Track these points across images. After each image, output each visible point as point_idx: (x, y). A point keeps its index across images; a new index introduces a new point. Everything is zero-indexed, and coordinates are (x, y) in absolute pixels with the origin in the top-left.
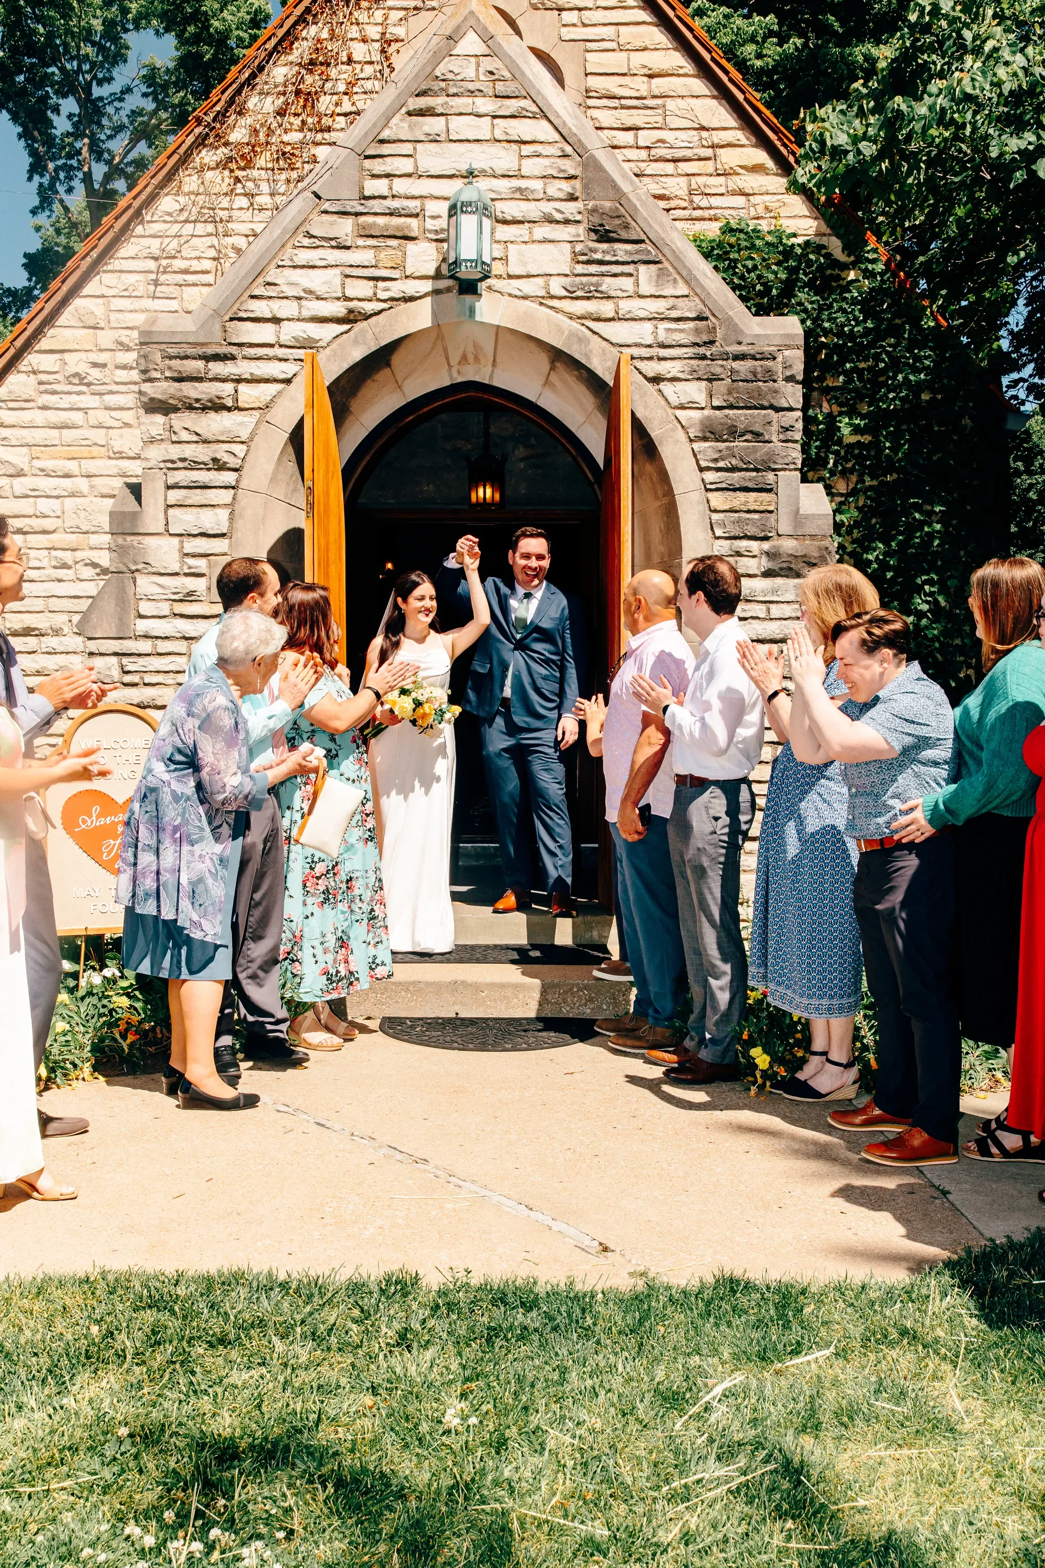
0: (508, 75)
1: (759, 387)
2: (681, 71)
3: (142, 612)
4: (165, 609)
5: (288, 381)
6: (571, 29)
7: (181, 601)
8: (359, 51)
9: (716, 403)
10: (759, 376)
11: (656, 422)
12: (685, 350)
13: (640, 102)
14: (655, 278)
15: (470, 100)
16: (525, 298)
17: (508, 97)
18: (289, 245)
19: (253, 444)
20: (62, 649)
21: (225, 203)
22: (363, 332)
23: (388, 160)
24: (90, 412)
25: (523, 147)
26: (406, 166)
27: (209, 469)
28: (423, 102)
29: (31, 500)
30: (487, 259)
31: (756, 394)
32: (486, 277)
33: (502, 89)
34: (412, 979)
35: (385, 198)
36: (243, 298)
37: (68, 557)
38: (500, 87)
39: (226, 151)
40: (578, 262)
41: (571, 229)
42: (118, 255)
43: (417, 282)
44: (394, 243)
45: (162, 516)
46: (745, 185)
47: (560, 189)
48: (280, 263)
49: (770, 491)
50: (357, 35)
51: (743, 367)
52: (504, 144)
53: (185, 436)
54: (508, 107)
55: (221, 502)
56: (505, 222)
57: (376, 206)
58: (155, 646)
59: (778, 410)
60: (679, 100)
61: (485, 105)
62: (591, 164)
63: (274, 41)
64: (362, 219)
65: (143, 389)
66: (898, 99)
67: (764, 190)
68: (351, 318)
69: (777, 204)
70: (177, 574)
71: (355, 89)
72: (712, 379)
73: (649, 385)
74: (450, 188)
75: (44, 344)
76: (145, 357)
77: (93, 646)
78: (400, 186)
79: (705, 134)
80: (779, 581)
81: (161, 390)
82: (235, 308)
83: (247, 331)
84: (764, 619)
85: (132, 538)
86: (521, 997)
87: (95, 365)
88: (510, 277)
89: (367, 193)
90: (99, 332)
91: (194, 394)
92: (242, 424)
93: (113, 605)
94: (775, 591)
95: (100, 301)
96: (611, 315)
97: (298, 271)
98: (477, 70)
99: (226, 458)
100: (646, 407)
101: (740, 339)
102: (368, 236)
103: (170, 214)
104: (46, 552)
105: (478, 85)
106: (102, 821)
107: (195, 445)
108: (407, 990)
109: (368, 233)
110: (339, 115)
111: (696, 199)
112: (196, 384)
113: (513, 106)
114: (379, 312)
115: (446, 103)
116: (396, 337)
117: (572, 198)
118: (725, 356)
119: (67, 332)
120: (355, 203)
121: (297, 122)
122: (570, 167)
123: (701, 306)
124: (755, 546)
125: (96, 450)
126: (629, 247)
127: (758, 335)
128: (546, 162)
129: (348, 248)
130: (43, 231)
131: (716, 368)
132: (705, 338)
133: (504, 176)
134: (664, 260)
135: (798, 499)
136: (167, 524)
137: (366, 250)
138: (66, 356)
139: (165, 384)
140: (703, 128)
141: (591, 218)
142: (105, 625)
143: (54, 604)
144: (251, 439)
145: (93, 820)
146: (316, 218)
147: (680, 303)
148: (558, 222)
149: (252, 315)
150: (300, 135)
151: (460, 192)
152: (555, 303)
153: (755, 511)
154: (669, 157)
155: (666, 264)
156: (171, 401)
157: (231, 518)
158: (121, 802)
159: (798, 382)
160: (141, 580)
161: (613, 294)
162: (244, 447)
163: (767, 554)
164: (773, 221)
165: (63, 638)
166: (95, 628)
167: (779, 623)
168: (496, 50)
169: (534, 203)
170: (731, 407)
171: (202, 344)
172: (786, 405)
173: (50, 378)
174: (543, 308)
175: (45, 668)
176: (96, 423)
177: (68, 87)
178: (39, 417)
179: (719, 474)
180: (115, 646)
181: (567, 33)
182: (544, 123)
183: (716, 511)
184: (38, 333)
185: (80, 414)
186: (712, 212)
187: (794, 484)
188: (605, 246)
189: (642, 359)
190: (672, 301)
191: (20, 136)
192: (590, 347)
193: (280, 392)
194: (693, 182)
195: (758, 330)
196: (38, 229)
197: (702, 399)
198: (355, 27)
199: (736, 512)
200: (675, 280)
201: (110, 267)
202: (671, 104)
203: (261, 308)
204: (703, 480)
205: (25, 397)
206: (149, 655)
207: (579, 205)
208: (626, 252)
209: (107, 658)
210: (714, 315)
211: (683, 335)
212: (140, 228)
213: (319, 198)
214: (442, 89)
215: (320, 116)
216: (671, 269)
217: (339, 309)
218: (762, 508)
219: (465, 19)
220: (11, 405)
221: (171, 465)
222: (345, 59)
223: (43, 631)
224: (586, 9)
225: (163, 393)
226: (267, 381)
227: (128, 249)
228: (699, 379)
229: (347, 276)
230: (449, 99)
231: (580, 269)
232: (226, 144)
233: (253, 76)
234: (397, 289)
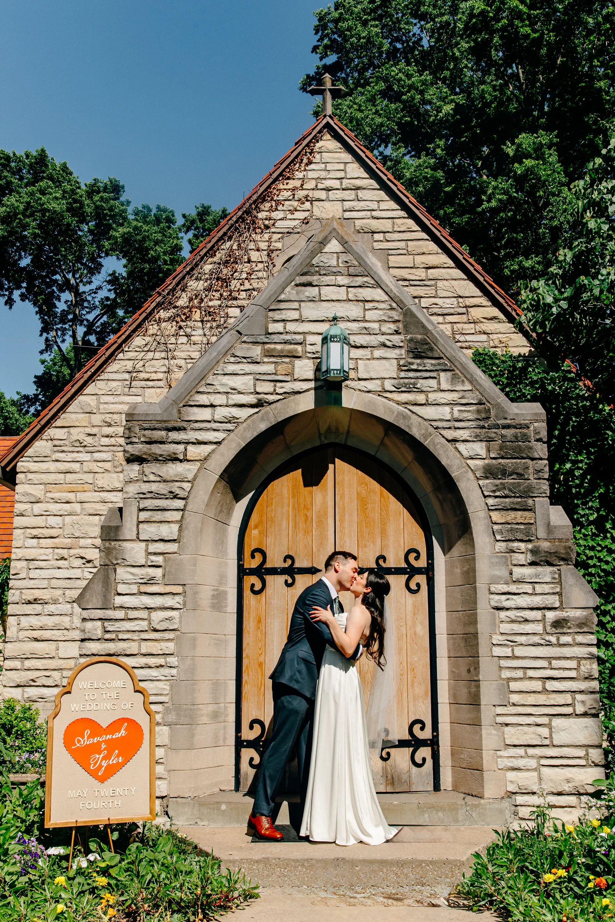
0: (356, 263)
1: (520, 446)
2: (445, 266)
3: (120, 592)
4: (134, 589)
5: (218, 443)
6: (380, 243)
7: (145, 583)
8: (255, 256)
9: (492, 455)
10: (519, 438)
11: (455, 467)
12: (471, 423)
13: (421, 283)
14: (450, 380)
15: (333, 278)
16: (369, 392)
17: (357, 276)
18: (222, 361)
19: (196, 482)
20: (58, 613)
21: (173, 340)
22: (267, 413)
23: (284, 312)
24: (85, 463)
25: (366, 304)
26: (295, 315)
27: (167, 498)
28: (305, 279)
29: (44, 517)
30: (346, 369)
31: (518, 450)
32: (346, 380)
33: (353, 271)
34: (306, 857)
35: (281, 333)
36: (192, 393)
37: (65, 553)
38: (352, 270)
39: (174, 311)
40: (402, 370)
41: (397, 351)
42: (107, 370)
43: (301, 383)
44: (287, 360)
45: (135, 528)
46: (486, 328)
47: (389, 328)
48: (216, 372)
49: (531, 510)
50: (253, 247)
51: (509, 433)
52: (355, 303)
53: (152, 478)
54: (357, 281)
55: (173, 520)
56: (356, 347)
57: (276, 338)
58: (126, 614)
59: (533, 459)
60: (445, 282)
61: (342, 280)
62: (408, 314)
63: (205, 251)
64: (267, 346)
65: (126, 449)
66: (582, 277)
67: (498, 331)
68: (259, 404)
69: (506, 339)
70: (143, 566)
71: (253, 277)
72: (489, 440)
73: (449, 444)
74: (323, 328)
75: (58, 423)
76: (129, 429)
77: (85, 614)
78: (291, 327)
79: (461, 300)
80: (540, 569)
81: (137, 449)
82: (186, 399)
83: (194, 413)
84: (532, 594)
85: (115, 543)
86: (385, 870)
87: (90, 435)
88: (360, 379)
89: (270, 331)
90: (92, 415)
91: (158, 452)
92: (189, 470)
93: (100, 586)
94: (537, 576)
95: (94, 397)
96: (424, 402)
97: (226, 377)
98: (338, 261)
99: (178, 491)
100: (448, 458)
101: (506, 416)
102: (270, 356)
103: (139, 347)
104: (52, 550)
105: (338, 269)
106: (91, 741)
107: (158, 484)
108: (303, 865)
109: (270, 354)
110: (242, 291)
111: (457, 337)
112: (160, 446)
113: (360, 280)
114: (278, 401)
115: (319, 279)
116: (287, 416)
117: (397, 332)
118: (497, 426)
119: (73, 416)
120: (263, 337)
121: (217, 295)
122: (395, 315)
123: (480, 396)
124: (522, 545)
125: (86, 487)
126: (433, 362)
127: (517, 414)
128: (381, 312)
129: (258, 363)
130: (46, 363)
131: (492, 433)
132: (483, 416)
133: (354, 320)
134: (455, 369)
135: (549, 516)
136: (138, 534)
137: (269, 365)
138: (72, 430)
139: (141, 446)
140: (460, 297)
141: (409, 345)
142: (95, 600)
143: (54, 583)
144: (195, 479)
145: (85, 741)
146: (238, 345)
147: (467, 394)
148: (388, 347)
149: (198, 404)
150: (219, 302)
151: (329, 330)
152: (388, 395)
153: (521, 523)
154: (440, 313)
155: (457, 372)
156: (144, 456)
157: (180, 530)
158: (104, 727)
159: (544, 443)
160: (120, 570)
161: (424, 389)
162: (190, 485)
163: (532, 551)
164: (505, 349)
165: (59, 605)
166: (88, 603)
167: (541, 597)
168: (349, 249)
169: (373, 336)
170: (503, 458)
171: (165, 421)
172: (538, 456)
173: (61, 443)
174: (379, 398)
175: (46, 625)
176: (88, 470)
177: (66, 286)
178: (53, 466)
179: (497, 500)
180: (99, 614)
181: (377, 245)
182: (379, 291)
183: (496, 523)
184: (55, 416)
185: (78, 465)
186: (467, 344)
187: (545, 506)
188: (418, 361)
189: (444, 428)
190: (461, 394)
191: (37, 313)
192: (411, 421)
193: (213, 451)
194: (455, 327)
195: (516, 411)
196: (43, 362)
197: (483, 453)
198: (252, 243)
199: (509, 524)
200: (463, 381)
201: (101, 378)
202: (440, 284)
203: (204, 399)
204: (486, 504)
205: (45, 454)
206: (123, 620)
207: (402, 337)
208: (432, 364)
209: (95, 622)
210: (489, 402)
211: (469, 414)
212: (121, 354)
213: (241, 334)
214: (317, 272)
215: (231, 291)
216: (460, 374)
217: (252, 399)
218: (526, 522)
219: (331, 232)
220: (36, 459)
221: (143, 496)
222: (246, 260)
223: (46, 601)
224: (388, 232)
225: (139, 451)
226: (205, 443)
227: (113, 367)
228: (481, 441)
229: (258, 380)
230: (320, 277)
231: (403, 374)
232: (175, 307)
233: (192, 269)
234: (288, 387)
